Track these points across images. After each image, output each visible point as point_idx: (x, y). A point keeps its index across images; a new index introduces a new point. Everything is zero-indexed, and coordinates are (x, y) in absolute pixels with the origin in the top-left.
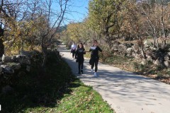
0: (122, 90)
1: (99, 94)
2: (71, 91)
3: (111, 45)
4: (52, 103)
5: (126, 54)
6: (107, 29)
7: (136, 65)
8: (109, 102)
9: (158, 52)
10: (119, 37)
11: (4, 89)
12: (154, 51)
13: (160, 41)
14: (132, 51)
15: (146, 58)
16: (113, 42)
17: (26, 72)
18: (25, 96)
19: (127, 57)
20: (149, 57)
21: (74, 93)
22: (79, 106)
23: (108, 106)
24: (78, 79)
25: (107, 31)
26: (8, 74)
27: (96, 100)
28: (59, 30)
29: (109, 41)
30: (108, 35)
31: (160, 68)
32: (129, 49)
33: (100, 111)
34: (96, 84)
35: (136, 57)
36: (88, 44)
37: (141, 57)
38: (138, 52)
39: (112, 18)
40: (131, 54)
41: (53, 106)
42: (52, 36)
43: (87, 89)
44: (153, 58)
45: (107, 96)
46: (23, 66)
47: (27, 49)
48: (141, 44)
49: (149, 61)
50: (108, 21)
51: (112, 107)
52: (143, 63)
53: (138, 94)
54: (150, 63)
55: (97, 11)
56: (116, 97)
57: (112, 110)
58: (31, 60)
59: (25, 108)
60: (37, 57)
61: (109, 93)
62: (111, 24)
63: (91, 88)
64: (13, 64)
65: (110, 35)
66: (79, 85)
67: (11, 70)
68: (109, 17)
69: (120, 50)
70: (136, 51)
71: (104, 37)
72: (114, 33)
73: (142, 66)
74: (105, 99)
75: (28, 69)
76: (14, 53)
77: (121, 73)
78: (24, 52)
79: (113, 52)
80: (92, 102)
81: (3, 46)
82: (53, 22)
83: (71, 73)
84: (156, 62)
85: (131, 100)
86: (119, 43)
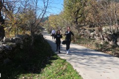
0: (87, 62)
1: (70, 65)
2: (51, 62)
3: (79, 30)
4: (38, 71)
5: (90, 37)
6: (77, 19)
7: (97, 45)
8: (78, 70)
9: (112, 35)
10: (85, 25)
11: (5, 61)
12: (110, 35)
13: (114, 28)
14: (94, 35)
15: (104, 39)
16: (81, 28)
17: (20, 49)
18: (20, 66)
19: (91, 39)
20: (106, 39)
21: (53, 64)
22: (57, 73)
23: (77, 73)
24: (56, 54)
25: (77, 21)
26: (7, 50)
27: (69, 69)
28: (43, 20)
29: (78, 27)
30: (77, 24)
31: (114, 47)
32: (92, 33)
33: (72, 76)
34: (69, 58)
36: (63, 30)
37: (101, 39)
38: (99, 36)
39: (80, 12)
40: (93, 37)
41: (39, 73)
42: (38, 24)
43: (62, 61)
44: (109, 40)
45: (76, 66)
46: (18, 45)
47: (21, 33)
48: (100, 30)
50: (77, 14)
51: (80, 74)
52: (102, 43)
53: (98, 65)
54: (107, 43)
55: (70, 7)
56: (83, 67)
57: (80, 76)
58: (24, 41)
59: (19, 74)
60: (27, 39)
61: (77, 64)
62: (80, 16)
63: (65, 60)
64: (11, 43)
65: (79, 24)
66: (56, 59)
67: (10, 48)
68: (78, 11)
69: (85, 34)
70: (97, 35)
71: (74, 25)
72: (81, 22)
73: (101, 45)
74: (75, 68)
75: (21, 47)
76: (12, 36)
77: (86, 50)
78: (18, 35)
79: (81, 35)
80: (66, 70)
81: (4, 31)
82: (39, 14)
83: (51, 50)
84: (111, 43)
85: (93, 69)
86: (85, 29)
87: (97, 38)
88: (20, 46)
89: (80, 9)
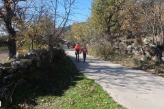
0: (121, 83)
1: (99, 85)
2: (76, 83)
3: (112, 43)
4: (59, 93)
5: (127, 51)
6: (109, 28)
7: (136, 61)
8: (109, 91)
9: (156, 49)
10: (120, 36)
11: (19, 81)
12: (152, 48)
14: (132, 48)
15: (145, 54)
16: (114, 40)
17: (37, 67)
18: (37, 87)
19: (128, 54)
20: (148, 53)
21: (78, 85)
22: (82, 95)
23: (107, 94)
24: (82, 74)
25: (109, 31)
26: (22, 68)
27: (98, 90)
29: (111, 39)
30: (110, 34)
31: (158, 64)
32: (129, 47)
33: (100, 98)
34: (98, 78)
35: (136, 54)
36: (91, 43)
37: (141, 54)
38: (138, 49)
40: (131, 51)
41: (60, 95)
42: (58, 36)
43: (89, 81)
44: (152, 54)
45: (108, 87)
46: (34, 62)
47: (36, 48)
48: (140, 42)
49: (148, 58)
51: (111, 95)
52: (142, 59)
53: (135, 86)
55: (99, 11)
56: (117, 88)
57: (111, 98)
58: (41, 57)
60: (45, 54)
61: (109, 84)
62: (113, 23)
63: (93, 81)
65: (112, 34)
67: (24, 66)
68: (110, 17)
69: (120, 47)
70: (136, 48)
71: (106, 36)
72: (115, 31)
73: (141, 62)
74: (105, 89)
75: (38, 65)
76: (25, 51)
77: (121, 68)
78: (34, 50)
79: (114, 49)
80: (93, 92)
83: (75, 69)
84: (154, 58)
86: (120, 41)
87: (136, 53)
88: (36, 64)
89: (113, 14)
